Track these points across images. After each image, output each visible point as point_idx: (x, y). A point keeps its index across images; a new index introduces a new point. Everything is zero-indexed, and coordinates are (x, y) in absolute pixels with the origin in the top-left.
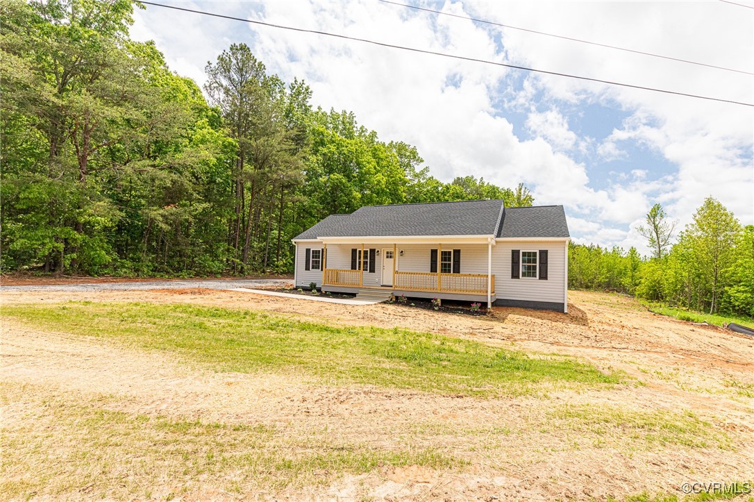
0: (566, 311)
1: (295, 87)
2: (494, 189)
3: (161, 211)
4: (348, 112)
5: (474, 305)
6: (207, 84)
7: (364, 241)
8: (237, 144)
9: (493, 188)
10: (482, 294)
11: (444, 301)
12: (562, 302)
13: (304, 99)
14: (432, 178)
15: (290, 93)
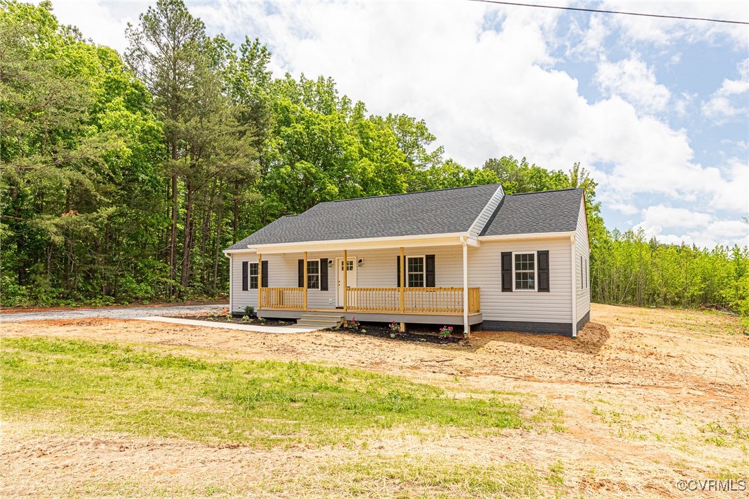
0: (574, 335)
1: (246, 49)
2: (539, 172)
3: (57, 220)
4: (326, 78)
5: (445, 329)
6: (128, 53)
7: (315, 248)
8: (160, 129)
9: (538, 170)
10: (456, 314)
11: (409, 326)
12: (568, 321)
13: (261, 64)
14: (451, 161)
15: (242, 57)
